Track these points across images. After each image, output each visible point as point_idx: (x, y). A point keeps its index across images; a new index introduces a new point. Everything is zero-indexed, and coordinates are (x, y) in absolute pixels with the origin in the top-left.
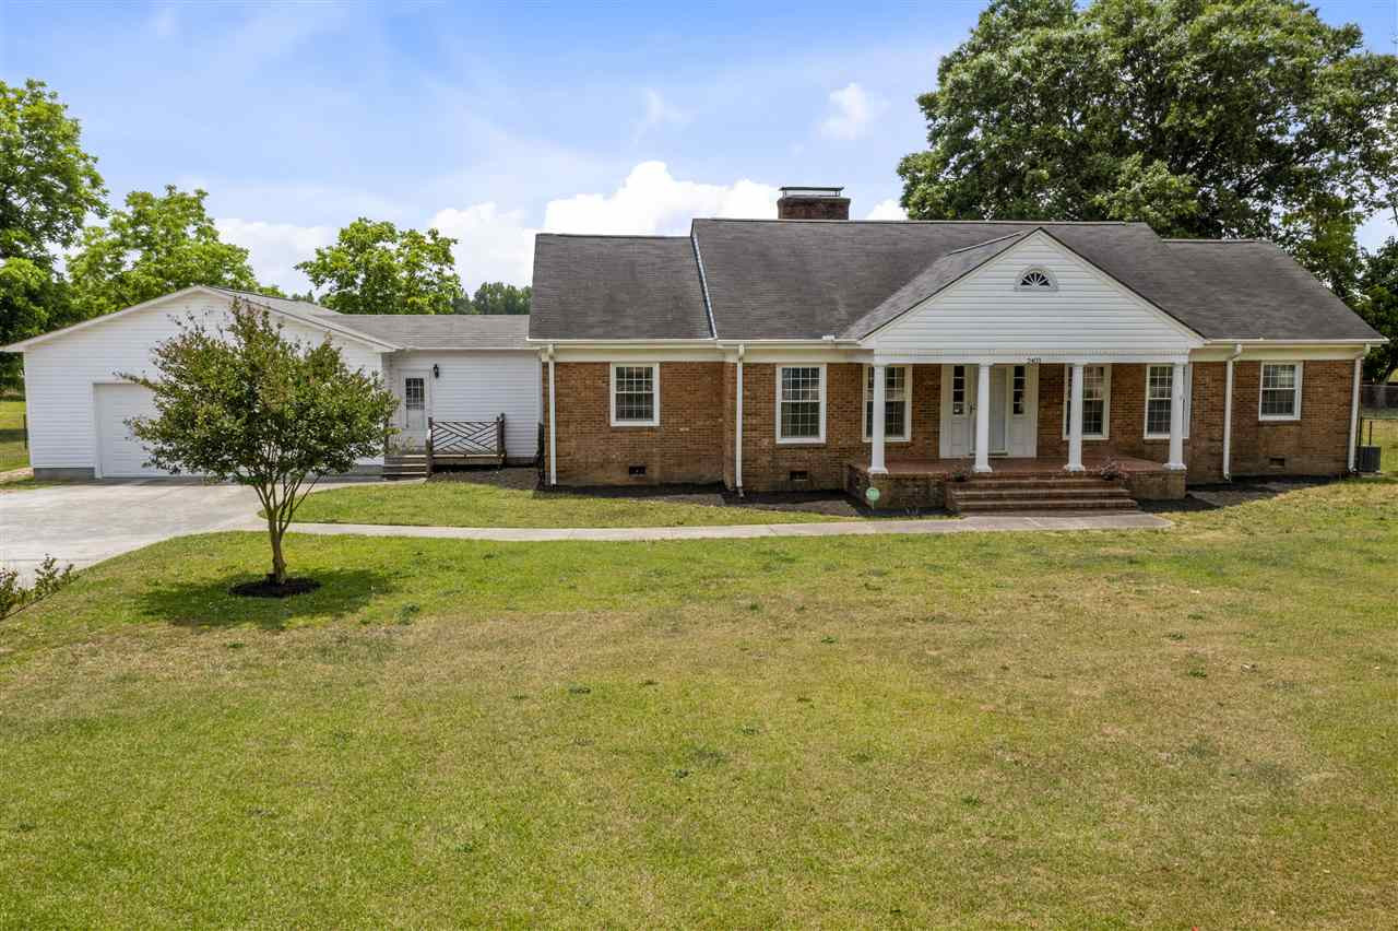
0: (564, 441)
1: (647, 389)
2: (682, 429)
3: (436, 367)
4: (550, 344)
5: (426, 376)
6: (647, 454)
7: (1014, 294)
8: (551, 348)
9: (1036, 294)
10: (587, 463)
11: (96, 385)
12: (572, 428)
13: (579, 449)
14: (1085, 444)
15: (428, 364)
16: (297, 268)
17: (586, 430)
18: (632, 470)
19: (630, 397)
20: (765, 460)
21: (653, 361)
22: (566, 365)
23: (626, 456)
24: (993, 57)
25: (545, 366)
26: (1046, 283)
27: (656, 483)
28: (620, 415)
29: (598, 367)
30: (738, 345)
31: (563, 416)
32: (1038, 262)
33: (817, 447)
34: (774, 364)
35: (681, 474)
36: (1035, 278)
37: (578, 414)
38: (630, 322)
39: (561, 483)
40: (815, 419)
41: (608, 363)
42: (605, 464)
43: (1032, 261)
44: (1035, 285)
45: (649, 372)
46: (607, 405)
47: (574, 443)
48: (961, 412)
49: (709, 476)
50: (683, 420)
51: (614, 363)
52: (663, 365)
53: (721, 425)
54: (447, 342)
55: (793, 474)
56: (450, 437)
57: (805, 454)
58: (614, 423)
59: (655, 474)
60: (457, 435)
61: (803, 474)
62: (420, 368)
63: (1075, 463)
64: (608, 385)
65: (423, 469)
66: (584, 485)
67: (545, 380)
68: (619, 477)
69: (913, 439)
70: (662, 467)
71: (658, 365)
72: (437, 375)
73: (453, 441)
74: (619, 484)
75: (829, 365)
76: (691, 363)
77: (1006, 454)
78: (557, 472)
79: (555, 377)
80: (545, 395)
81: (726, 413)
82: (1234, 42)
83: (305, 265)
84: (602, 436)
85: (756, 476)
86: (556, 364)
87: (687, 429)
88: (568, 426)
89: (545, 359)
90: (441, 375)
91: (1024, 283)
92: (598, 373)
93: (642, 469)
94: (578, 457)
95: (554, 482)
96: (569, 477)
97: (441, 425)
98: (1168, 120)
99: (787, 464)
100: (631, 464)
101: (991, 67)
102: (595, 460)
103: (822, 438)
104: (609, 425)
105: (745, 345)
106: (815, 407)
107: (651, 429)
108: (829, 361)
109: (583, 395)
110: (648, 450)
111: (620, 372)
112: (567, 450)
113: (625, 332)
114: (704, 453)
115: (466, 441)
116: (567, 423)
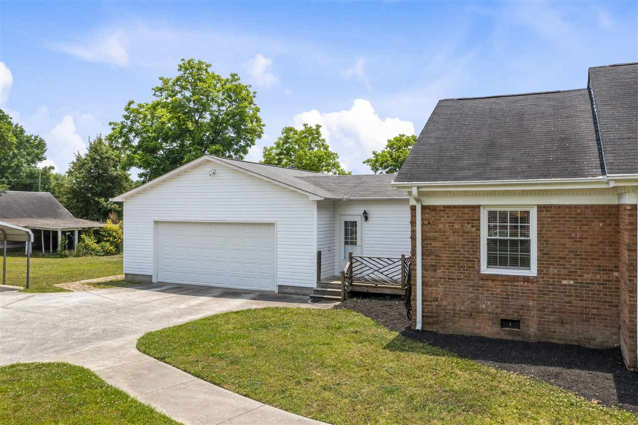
0: (431, 286)
1: (522, 235)
2: (564, 282)
3: (365, 213)
4: (414, 187)
5: (359, 219)
6: (523, 307)
8: (415, 191)
10: (454, 310)
11: (156, 222)
12: (439, 273)
13: (446, 295)
15: (359, 211)
16: (364, 162)
17: (455, 276)
18: (504, 323)
19: (503, 243)
21: (530, 204)
22: (433, 208)
23: (497, 307)
25: (413, 209)
27: (533, 339)
28: (491, 262)
29: (466, 210)
31: (431, 260)
35: (563, 334)
37: (445, 257)
38: (504, 164)
39: (428, 328)
41: (479, 207)
42: (473, 314)
45: (525, 217)
46: (477, 250)
47: (441, 289)
49: (600, 339)
50: (566, 272)
51: (484, 206)
52: (541, 208)
53: (617, 280)
56: (365, 269)
58: (485, 269)
59: (531, 329)
60: (370, 268)
62: (354, 214)
64: (479, 230)
65: (338, 294)
66: (451, 332)
67: (413, 223)
68: (490, 330)
70: (540, 323)
71: (536, 208)
72: (366, 219)
73: (367, 273)
74: (488, 336)
76: (576, 207)
78: (423, 316)
79: (422, 220)
80: (413, 238)
81: (624, 269)
84: (471, 283)
86: (424, 208)
87: (572, 282)
88: (435, 270)
89: (413, 202)
90: (369, 219)
92: (466, 216)
93: (516, 323)
94: (445, 303)
95: (419, 327)
96: (437, 323)
97: (360, 259)
100: (503, 316)
102: (463, 308)
104: (479, 271)
107: (526, 279)
109: (451, 239)
110: (523, 302)
111: (492, 216)
112: (435, 294)
113: (498, 173)
114: (595, 311)
115: (376, 273)
116: (435, 268)
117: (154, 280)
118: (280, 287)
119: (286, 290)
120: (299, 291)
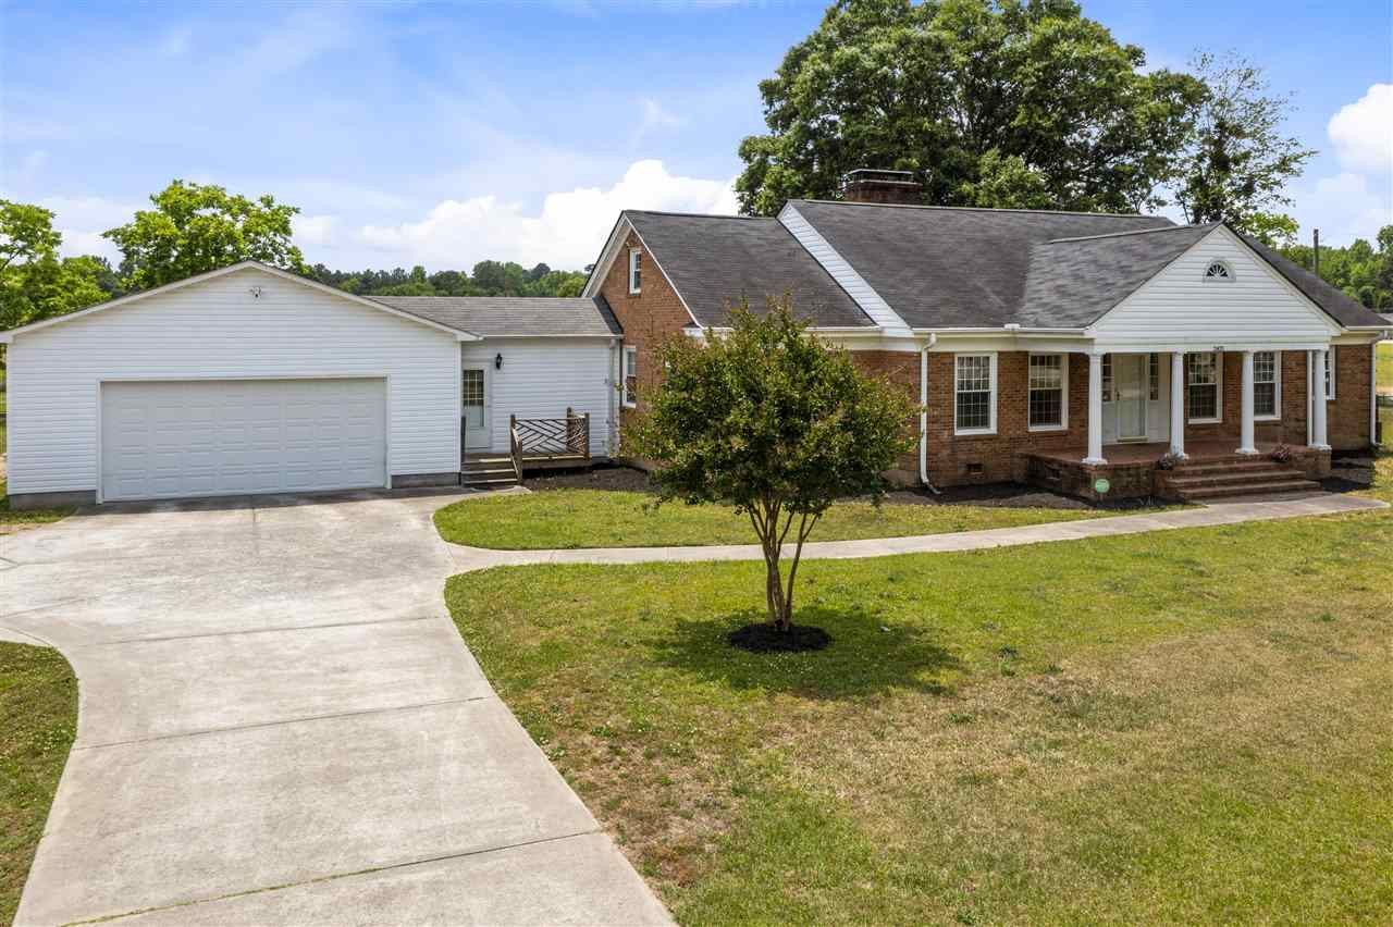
3: (499, 357)
5: (487, 367)
7: (1201, 284)
9: (1218, 286)
11: (103, 384)
14: (1257, 424)
15: (489, 354)
16: (105, 235)
20: (945, 453)
24: (855, 50)
26: (1225, 275)
30: (929, 334)
32: (1221, 254)
33: (990, 438)
34: (953, 353)
36: (1217, 270)
40: (986, 409)
43: (1215, 253)
44: (1217, 276)
48: (1109, 399)
54: (508, 328)
55: (970, 467)
56: (534, 437)
57: (979, 445)
60: (543, 435)
61: (978, 467)
62: (485, 359)
63: (1248, 447)
65: (513, 475)
69: (1070, 426)
72: (498, 366)
73: (538, 442)
75: (1000, 353)
77: (1146, 440)
82: (1075, 54)
83: (115, 233)
85: (937, 470)
90: (503, 367)
91: (1209, 274)
97: (526, 424)
98: (1017, 119)
99: (965, 457)
101: (855, 59)
103: (993, 429)
105: (937, 334)
106: (986, 396)
108: (1000, 349)
115: (550, 441)
117: (100, 500)
118: (395, 477)
119: (406, 482)
120: (430, 481)
